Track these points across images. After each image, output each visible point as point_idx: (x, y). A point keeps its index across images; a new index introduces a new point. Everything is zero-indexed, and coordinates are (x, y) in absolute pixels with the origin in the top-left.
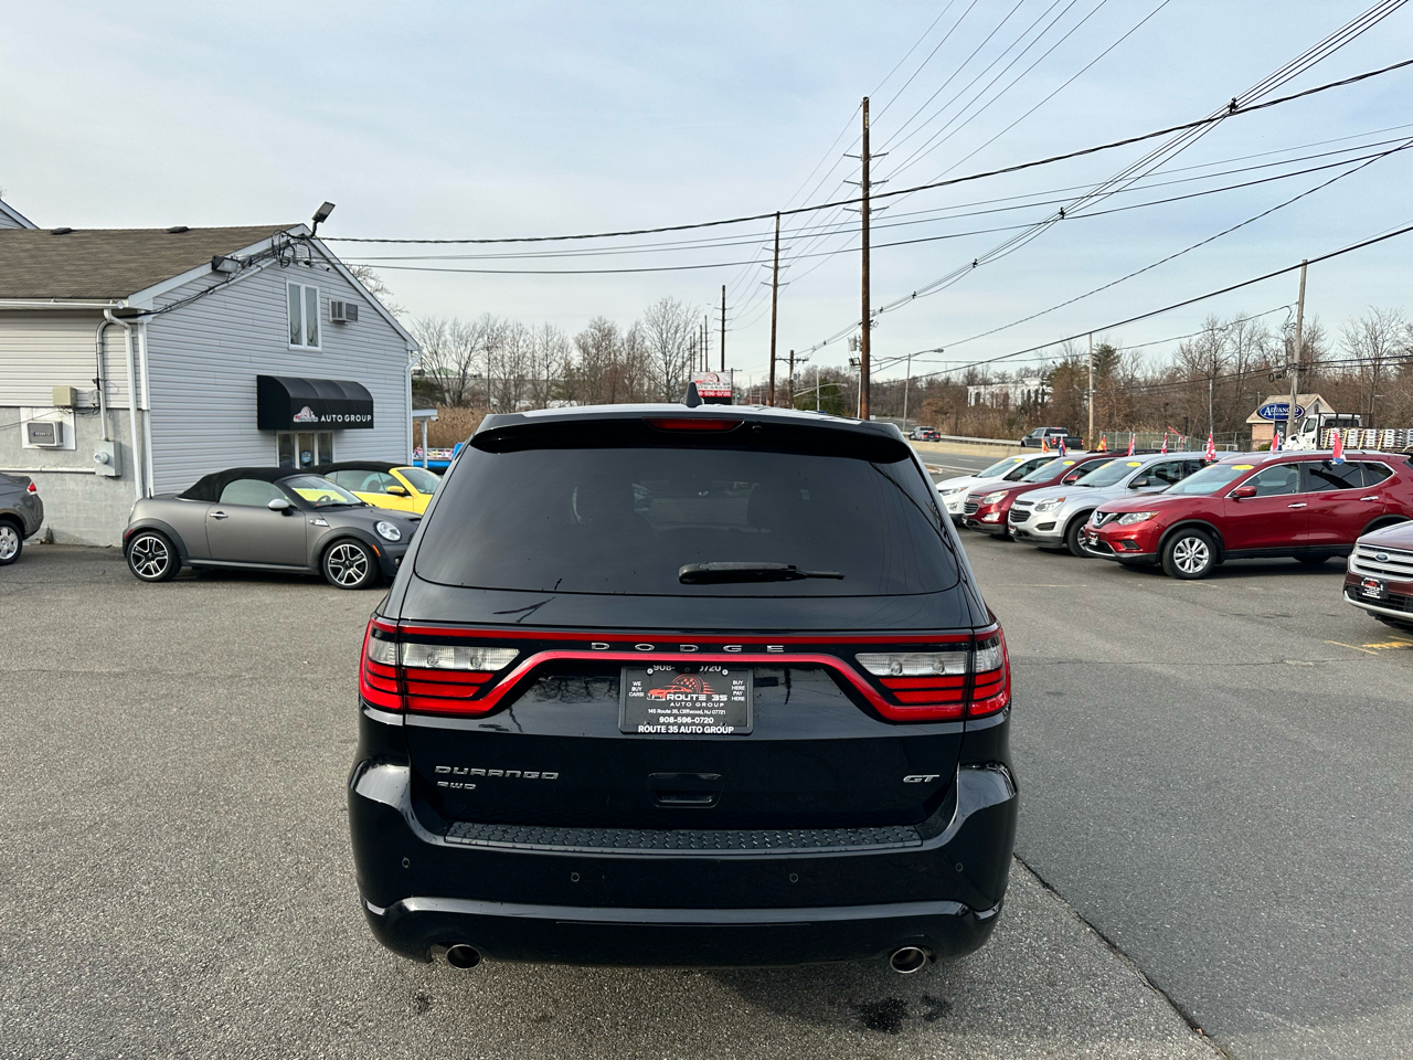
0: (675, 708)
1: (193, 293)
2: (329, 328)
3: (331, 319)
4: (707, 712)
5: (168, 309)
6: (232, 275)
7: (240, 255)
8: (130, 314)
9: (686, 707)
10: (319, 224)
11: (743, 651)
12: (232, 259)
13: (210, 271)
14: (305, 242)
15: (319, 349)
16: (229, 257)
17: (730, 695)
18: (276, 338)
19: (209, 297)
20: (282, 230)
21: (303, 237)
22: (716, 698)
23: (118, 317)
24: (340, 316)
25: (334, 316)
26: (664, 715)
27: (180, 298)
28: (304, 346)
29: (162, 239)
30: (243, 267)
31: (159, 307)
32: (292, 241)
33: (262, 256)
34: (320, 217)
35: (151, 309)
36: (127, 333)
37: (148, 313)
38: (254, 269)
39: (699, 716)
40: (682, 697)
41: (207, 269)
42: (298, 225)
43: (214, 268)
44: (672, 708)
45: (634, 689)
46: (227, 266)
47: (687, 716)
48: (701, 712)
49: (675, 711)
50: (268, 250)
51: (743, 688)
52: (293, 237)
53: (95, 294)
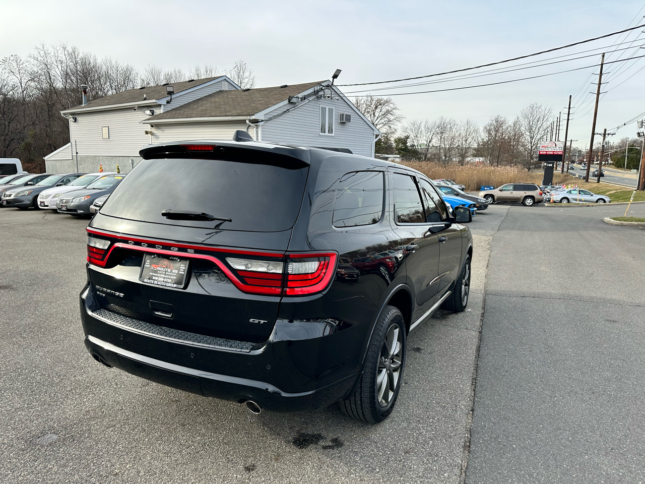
0: (159, 273)
1: (280, 112)
2: (338, 126)
3: (339, 121)
4: (169, 277)
5: (270, 119)
6: (297, 104)
7: (300, 95)
8: (256, 122)
9: (162, 274)
10: (335, 79)
11: (178, 251)
12: (297, 97)
13: (288, 103)
14: (330, 88)
15: (333, 135)
16: (296, 96)
17: (179, 271)
18: (315, 130)
19: (287, 113)
20: (319, 84)
21: (328, 86)
22: (174, 271)
23: (252, 123)
24: (343, 120)
25: (340, 120)
26: (155, 276)
27: (275, 114)
28: (327, 134)
29: (277, 90)
30: (302, 101)
31: (266, 119)
32: (323, 88)
33: (309, 95)
34: (335, 76)
35: (263, 119)
36: (255, 129)
37: (262, 121)
38: (306, 101)
39: (166, 278)
40: (162, 269)
41: (286, 102)
42: (326, 81)
43: (289, 101)
44: (157, 273)
45: (147, 263)
46: (294, 100)
47: (162, 277)
48: (167, 277)
49: (159, 275)
50: (313, 92)
51: (184, 268)
52: (323, 86)
53: (244, 114)
